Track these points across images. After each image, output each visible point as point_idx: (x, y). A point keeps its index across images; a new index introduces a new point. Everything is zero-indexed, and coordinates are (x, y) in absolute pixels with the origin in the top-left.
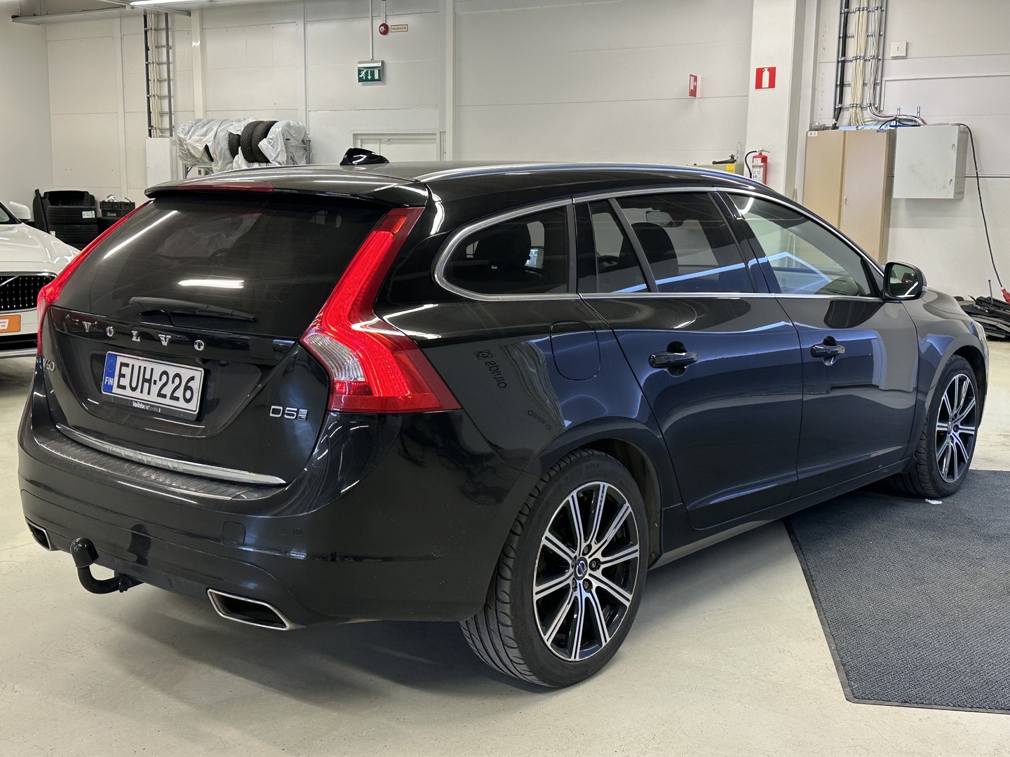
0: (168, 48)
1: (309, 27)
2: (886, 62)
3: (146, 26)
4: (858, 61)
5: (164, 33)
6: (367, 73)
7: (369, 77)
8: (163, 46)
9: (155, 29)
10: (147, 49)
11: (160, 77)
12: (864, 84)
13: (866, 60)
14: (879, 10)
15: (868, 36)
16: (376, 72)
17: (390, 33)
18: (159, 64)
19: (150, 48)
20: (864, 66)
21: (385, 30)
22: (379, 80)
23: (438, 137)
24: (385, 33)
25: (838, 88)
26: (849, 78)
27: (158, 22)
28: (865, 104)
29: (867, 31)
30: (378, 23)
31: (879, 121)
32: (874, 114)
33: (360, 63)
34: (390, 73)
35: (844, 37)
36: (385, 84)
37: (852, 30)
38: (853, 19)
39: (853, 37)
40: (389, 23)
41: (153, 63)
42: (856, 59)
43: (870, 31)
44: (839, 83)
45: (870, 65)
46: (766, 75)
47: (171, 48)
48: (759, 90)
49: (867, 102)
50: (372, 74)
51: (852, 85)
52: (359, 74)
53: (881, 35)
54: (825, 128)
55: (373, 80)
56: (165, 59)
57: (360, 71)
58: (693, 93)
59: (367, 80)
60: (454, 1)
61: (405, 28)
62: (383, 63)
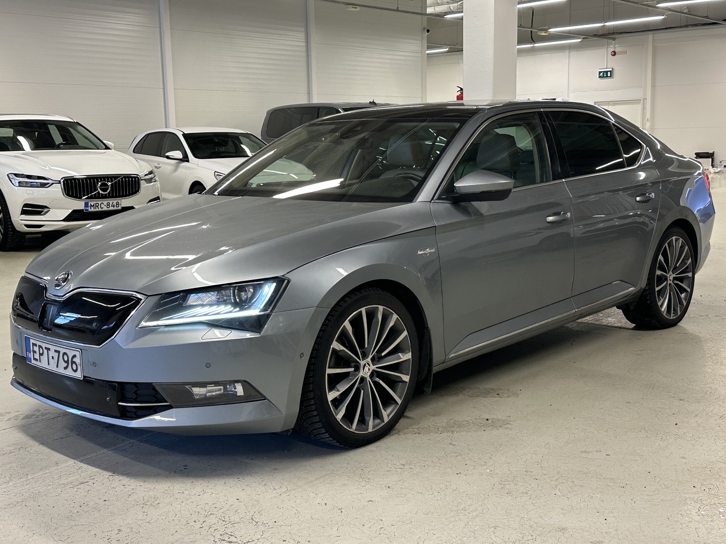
1: (572, 53)
17: (617, 56)
21: (614, 54)
22: (611, 76)
23: (642, 101)
24: (614, 55)
30: (611, 50)
33: (599, 69)
34: (616, 73)
36: (613, 78)
40: (616, 51)
50: (607, 74)
52: (599, 74)
59: (604, 77)
60: (653, 40)
61: (625, 52)
62: (612, 68)
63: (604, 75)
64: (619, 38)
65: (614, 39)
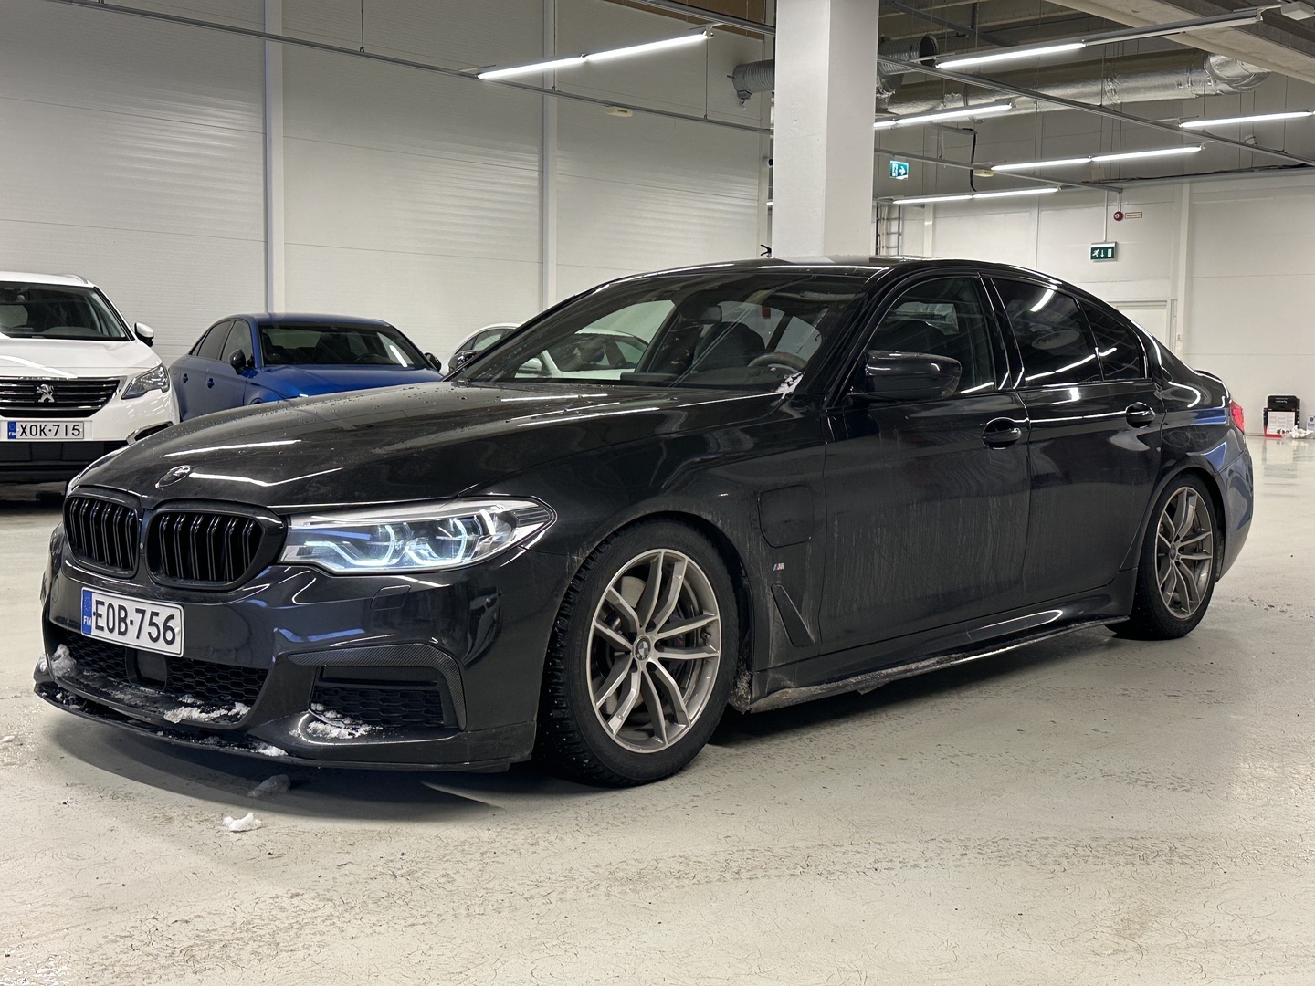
0: (899, 234)
1: (1043, 214)
3: (878, 217)
5: (896, 225)
6: (1100, 253)
7: (1102, 256)
8: (894, 233)
9: (887, 219)
10: (878, 235)
16: (1110, 252)
17: (1124, 220)
19: (881, 233)
21: (1120, 216)
22: (1113, 257)
23: (1169, 302)
24: (1120, 219)
27: (889, 212)
30: (1114, 209)
33: (1092, 244)
34: (1122, 253)
36: (1116, 261)
40: (1124, 212)
41: (883, 247)
47: (902, 234)
50: (1106, 253)
52: (1092, 252)
55: (1106, 257)
56: (895, 244)
57: (1093, 250)
59: (1100, 257)
60: (1191, 194)
61: (1139, 215)
62: (1116, 243)
64: (1128, 188)
65: (1120, 190)
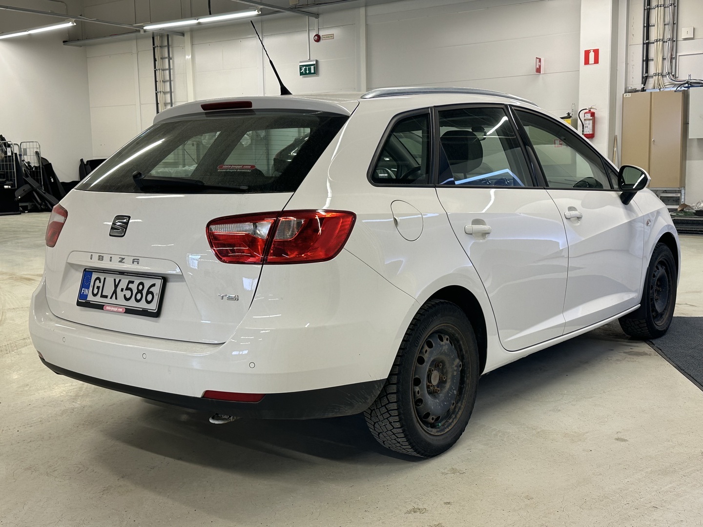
0: (170, 59)
1: (265, 39)
2: (679, 43)
3: (154, 45)
4: (658, 43)
5: (166, 49)
6: (305, 69)
8: (166, 58)
9: (160, 46)
10: (155, 60)
11: (164, 79)
12: (664, 59)
13: (664, 42)
14: (673, 6)
15: (665, 25)
16: (312, 68)
17: (321, 41)
18: (163, 70)
19: (157, 59)
20: (663, 46)
22: (314, 73)
24: (318, 40)
25: (645, 63)
26: (652, 55)
27: (162, 41)
28: (664, 73)
29: (664, 21)
30: (313, 34)
31: (675, 85)
32: (672, 80)
33: (301, 62)
34: (322, 68)
35: (647, 26)
36: (318, 76)
37: (653, 21)
38: (654, 13)
39: (654, 26)
40: (321, 34)
41: (159, 69)
42: (657, 41)
43: (666, 21)
44: (645, 59)
45: (668, 45)
46: (592, 56)
47: (171, 59)
48: (587, 66)
49: (666, 71)
50: (310, 69)
51: (655, 59)
52: (301, 69)
53: (675, 24)
54: (636, 91)
55: (310, 73)
56: (167, 67)
57: (301, 67)
58: (538, 70)
59: (306, 74)
60: (366, 16)
61: (332, 36)
62: (317, 61)
63: (308, 71)
65: (317, 15)
